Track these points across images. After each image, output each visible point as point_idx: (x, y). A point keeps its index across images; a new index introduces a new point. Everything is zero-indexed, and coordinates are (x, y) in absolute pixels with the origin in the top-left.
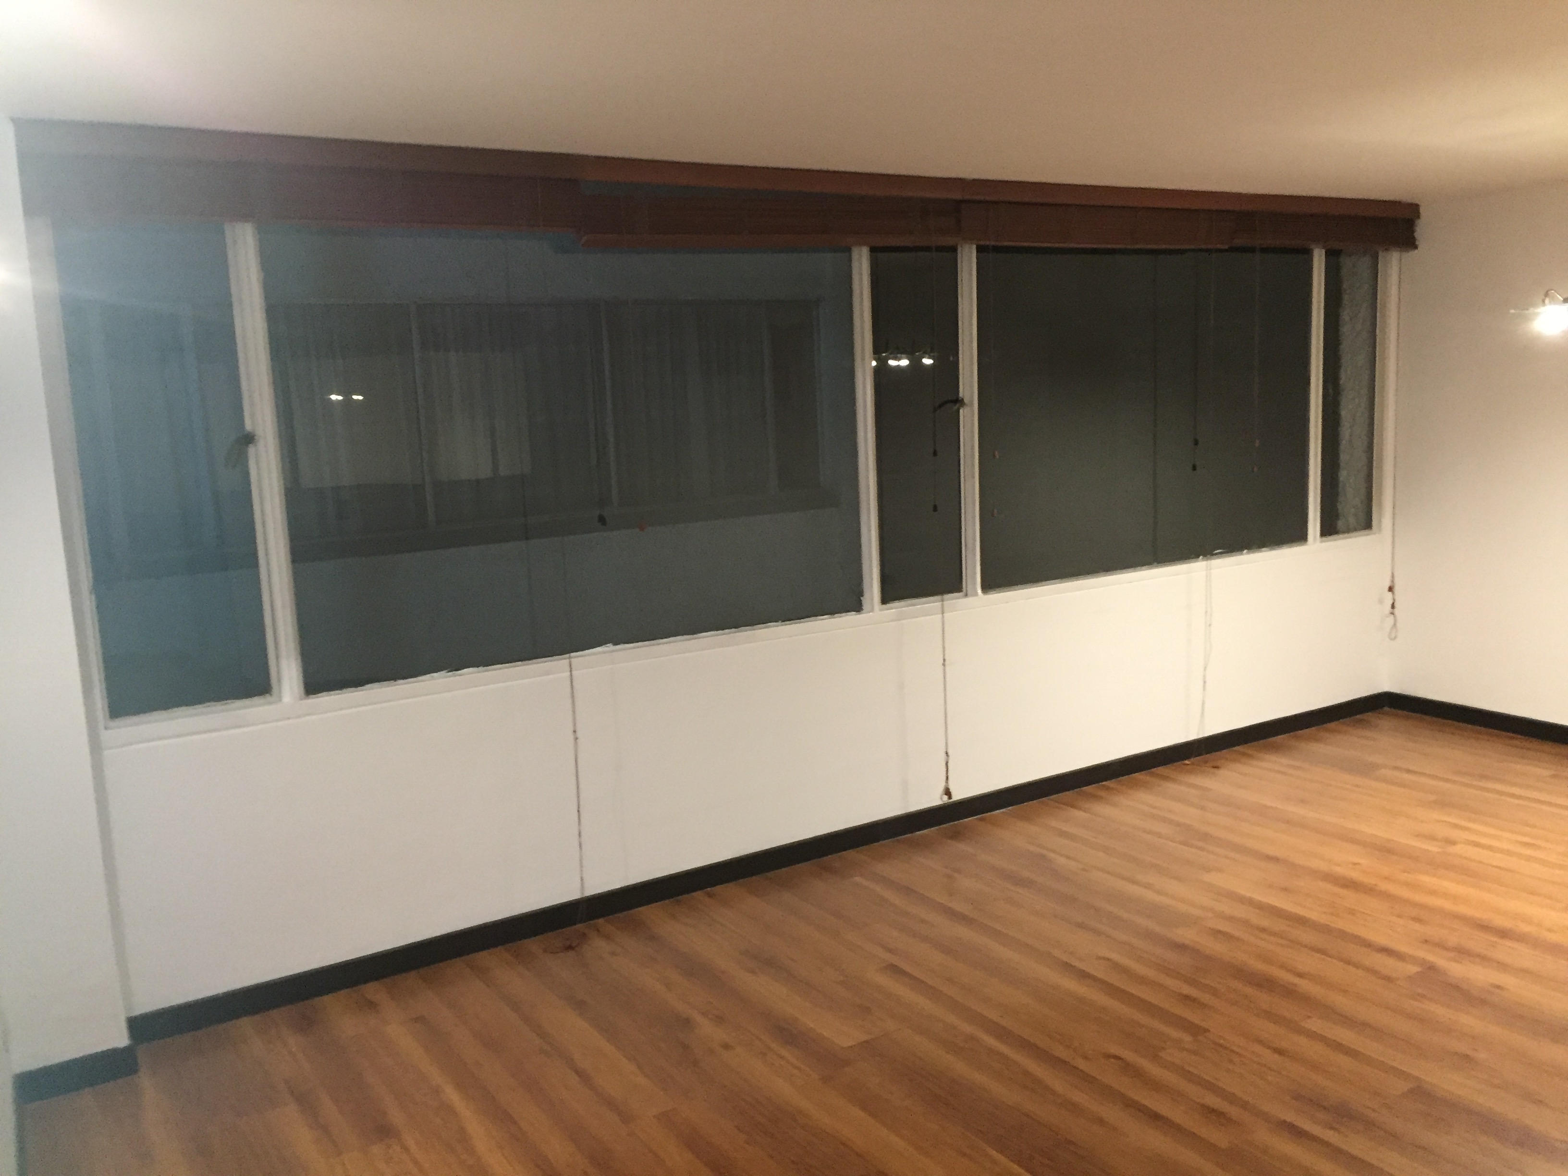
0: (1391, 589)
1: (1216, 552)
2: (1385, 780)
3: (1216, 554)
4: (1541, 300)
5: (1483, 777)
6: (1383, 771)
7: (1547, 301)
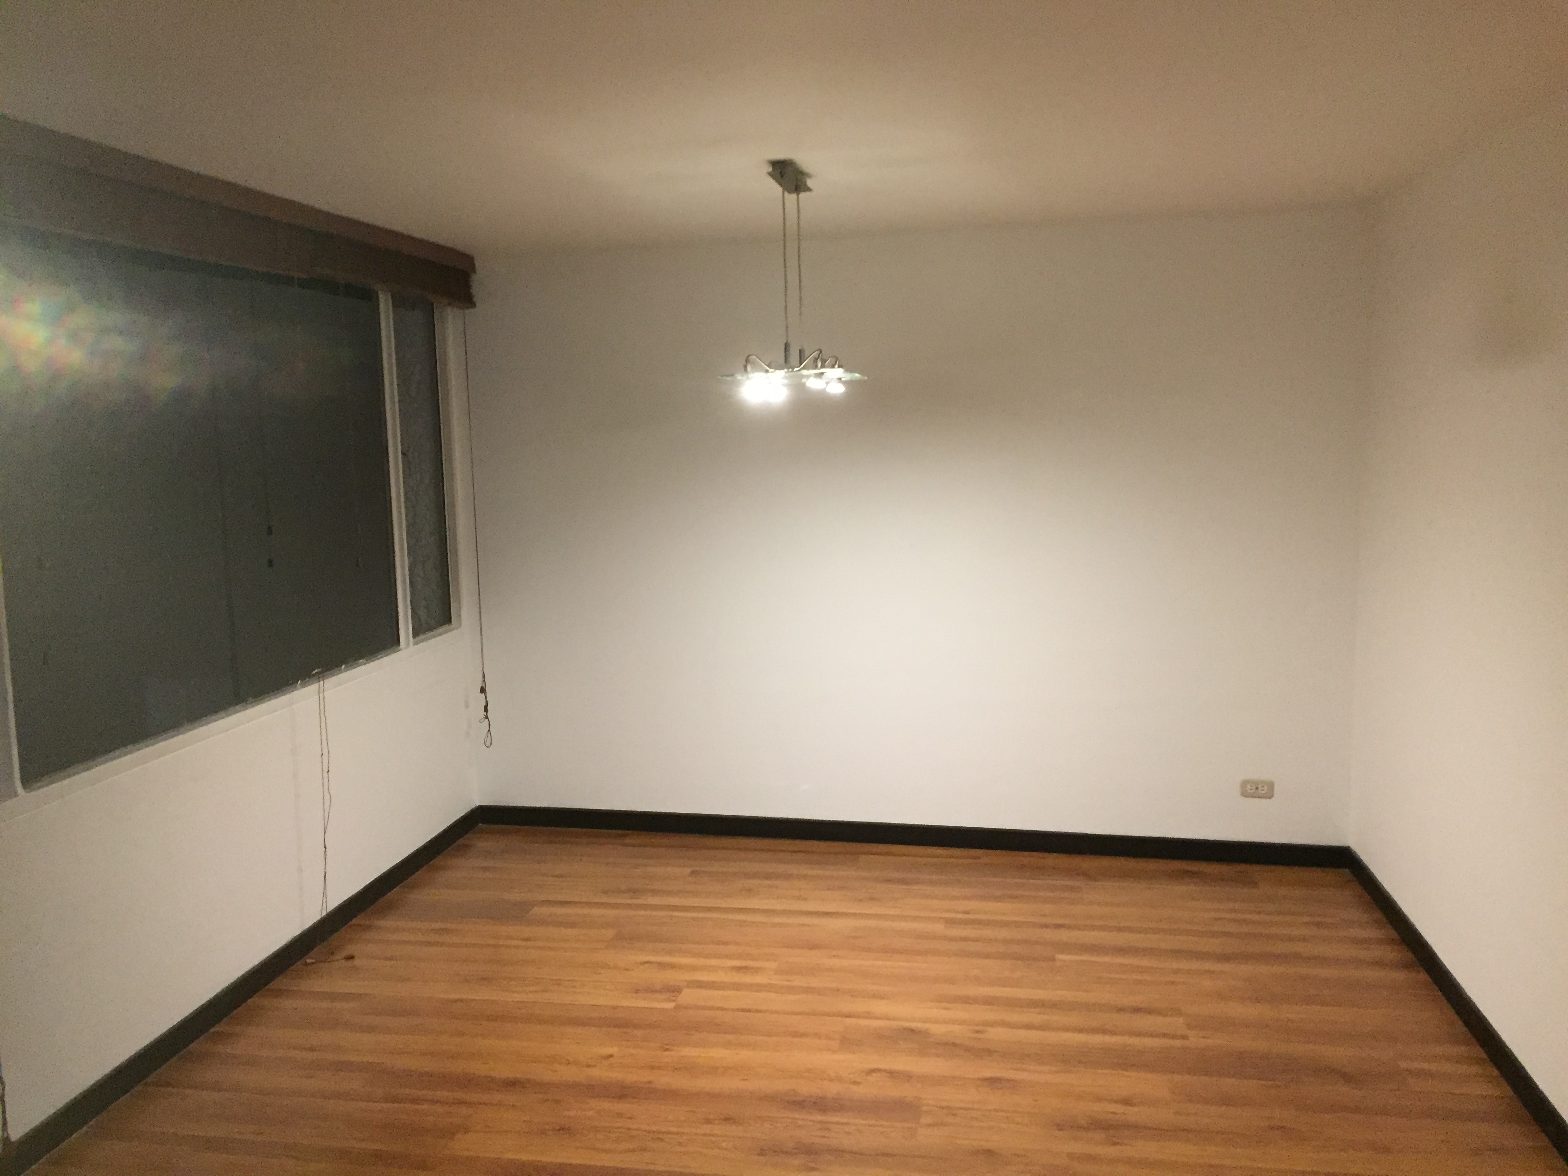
0: (483, 690)
1: (314, 672)
2: (542, 922)
3: (314, 675)
4: (742, 367)
5: (634, 892)
6: (536, 910)
7: (749, 368)
